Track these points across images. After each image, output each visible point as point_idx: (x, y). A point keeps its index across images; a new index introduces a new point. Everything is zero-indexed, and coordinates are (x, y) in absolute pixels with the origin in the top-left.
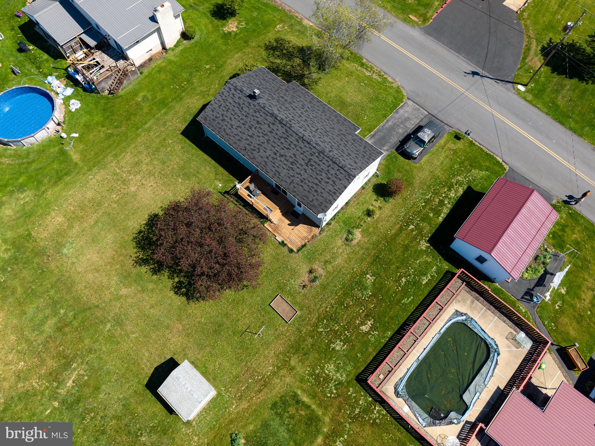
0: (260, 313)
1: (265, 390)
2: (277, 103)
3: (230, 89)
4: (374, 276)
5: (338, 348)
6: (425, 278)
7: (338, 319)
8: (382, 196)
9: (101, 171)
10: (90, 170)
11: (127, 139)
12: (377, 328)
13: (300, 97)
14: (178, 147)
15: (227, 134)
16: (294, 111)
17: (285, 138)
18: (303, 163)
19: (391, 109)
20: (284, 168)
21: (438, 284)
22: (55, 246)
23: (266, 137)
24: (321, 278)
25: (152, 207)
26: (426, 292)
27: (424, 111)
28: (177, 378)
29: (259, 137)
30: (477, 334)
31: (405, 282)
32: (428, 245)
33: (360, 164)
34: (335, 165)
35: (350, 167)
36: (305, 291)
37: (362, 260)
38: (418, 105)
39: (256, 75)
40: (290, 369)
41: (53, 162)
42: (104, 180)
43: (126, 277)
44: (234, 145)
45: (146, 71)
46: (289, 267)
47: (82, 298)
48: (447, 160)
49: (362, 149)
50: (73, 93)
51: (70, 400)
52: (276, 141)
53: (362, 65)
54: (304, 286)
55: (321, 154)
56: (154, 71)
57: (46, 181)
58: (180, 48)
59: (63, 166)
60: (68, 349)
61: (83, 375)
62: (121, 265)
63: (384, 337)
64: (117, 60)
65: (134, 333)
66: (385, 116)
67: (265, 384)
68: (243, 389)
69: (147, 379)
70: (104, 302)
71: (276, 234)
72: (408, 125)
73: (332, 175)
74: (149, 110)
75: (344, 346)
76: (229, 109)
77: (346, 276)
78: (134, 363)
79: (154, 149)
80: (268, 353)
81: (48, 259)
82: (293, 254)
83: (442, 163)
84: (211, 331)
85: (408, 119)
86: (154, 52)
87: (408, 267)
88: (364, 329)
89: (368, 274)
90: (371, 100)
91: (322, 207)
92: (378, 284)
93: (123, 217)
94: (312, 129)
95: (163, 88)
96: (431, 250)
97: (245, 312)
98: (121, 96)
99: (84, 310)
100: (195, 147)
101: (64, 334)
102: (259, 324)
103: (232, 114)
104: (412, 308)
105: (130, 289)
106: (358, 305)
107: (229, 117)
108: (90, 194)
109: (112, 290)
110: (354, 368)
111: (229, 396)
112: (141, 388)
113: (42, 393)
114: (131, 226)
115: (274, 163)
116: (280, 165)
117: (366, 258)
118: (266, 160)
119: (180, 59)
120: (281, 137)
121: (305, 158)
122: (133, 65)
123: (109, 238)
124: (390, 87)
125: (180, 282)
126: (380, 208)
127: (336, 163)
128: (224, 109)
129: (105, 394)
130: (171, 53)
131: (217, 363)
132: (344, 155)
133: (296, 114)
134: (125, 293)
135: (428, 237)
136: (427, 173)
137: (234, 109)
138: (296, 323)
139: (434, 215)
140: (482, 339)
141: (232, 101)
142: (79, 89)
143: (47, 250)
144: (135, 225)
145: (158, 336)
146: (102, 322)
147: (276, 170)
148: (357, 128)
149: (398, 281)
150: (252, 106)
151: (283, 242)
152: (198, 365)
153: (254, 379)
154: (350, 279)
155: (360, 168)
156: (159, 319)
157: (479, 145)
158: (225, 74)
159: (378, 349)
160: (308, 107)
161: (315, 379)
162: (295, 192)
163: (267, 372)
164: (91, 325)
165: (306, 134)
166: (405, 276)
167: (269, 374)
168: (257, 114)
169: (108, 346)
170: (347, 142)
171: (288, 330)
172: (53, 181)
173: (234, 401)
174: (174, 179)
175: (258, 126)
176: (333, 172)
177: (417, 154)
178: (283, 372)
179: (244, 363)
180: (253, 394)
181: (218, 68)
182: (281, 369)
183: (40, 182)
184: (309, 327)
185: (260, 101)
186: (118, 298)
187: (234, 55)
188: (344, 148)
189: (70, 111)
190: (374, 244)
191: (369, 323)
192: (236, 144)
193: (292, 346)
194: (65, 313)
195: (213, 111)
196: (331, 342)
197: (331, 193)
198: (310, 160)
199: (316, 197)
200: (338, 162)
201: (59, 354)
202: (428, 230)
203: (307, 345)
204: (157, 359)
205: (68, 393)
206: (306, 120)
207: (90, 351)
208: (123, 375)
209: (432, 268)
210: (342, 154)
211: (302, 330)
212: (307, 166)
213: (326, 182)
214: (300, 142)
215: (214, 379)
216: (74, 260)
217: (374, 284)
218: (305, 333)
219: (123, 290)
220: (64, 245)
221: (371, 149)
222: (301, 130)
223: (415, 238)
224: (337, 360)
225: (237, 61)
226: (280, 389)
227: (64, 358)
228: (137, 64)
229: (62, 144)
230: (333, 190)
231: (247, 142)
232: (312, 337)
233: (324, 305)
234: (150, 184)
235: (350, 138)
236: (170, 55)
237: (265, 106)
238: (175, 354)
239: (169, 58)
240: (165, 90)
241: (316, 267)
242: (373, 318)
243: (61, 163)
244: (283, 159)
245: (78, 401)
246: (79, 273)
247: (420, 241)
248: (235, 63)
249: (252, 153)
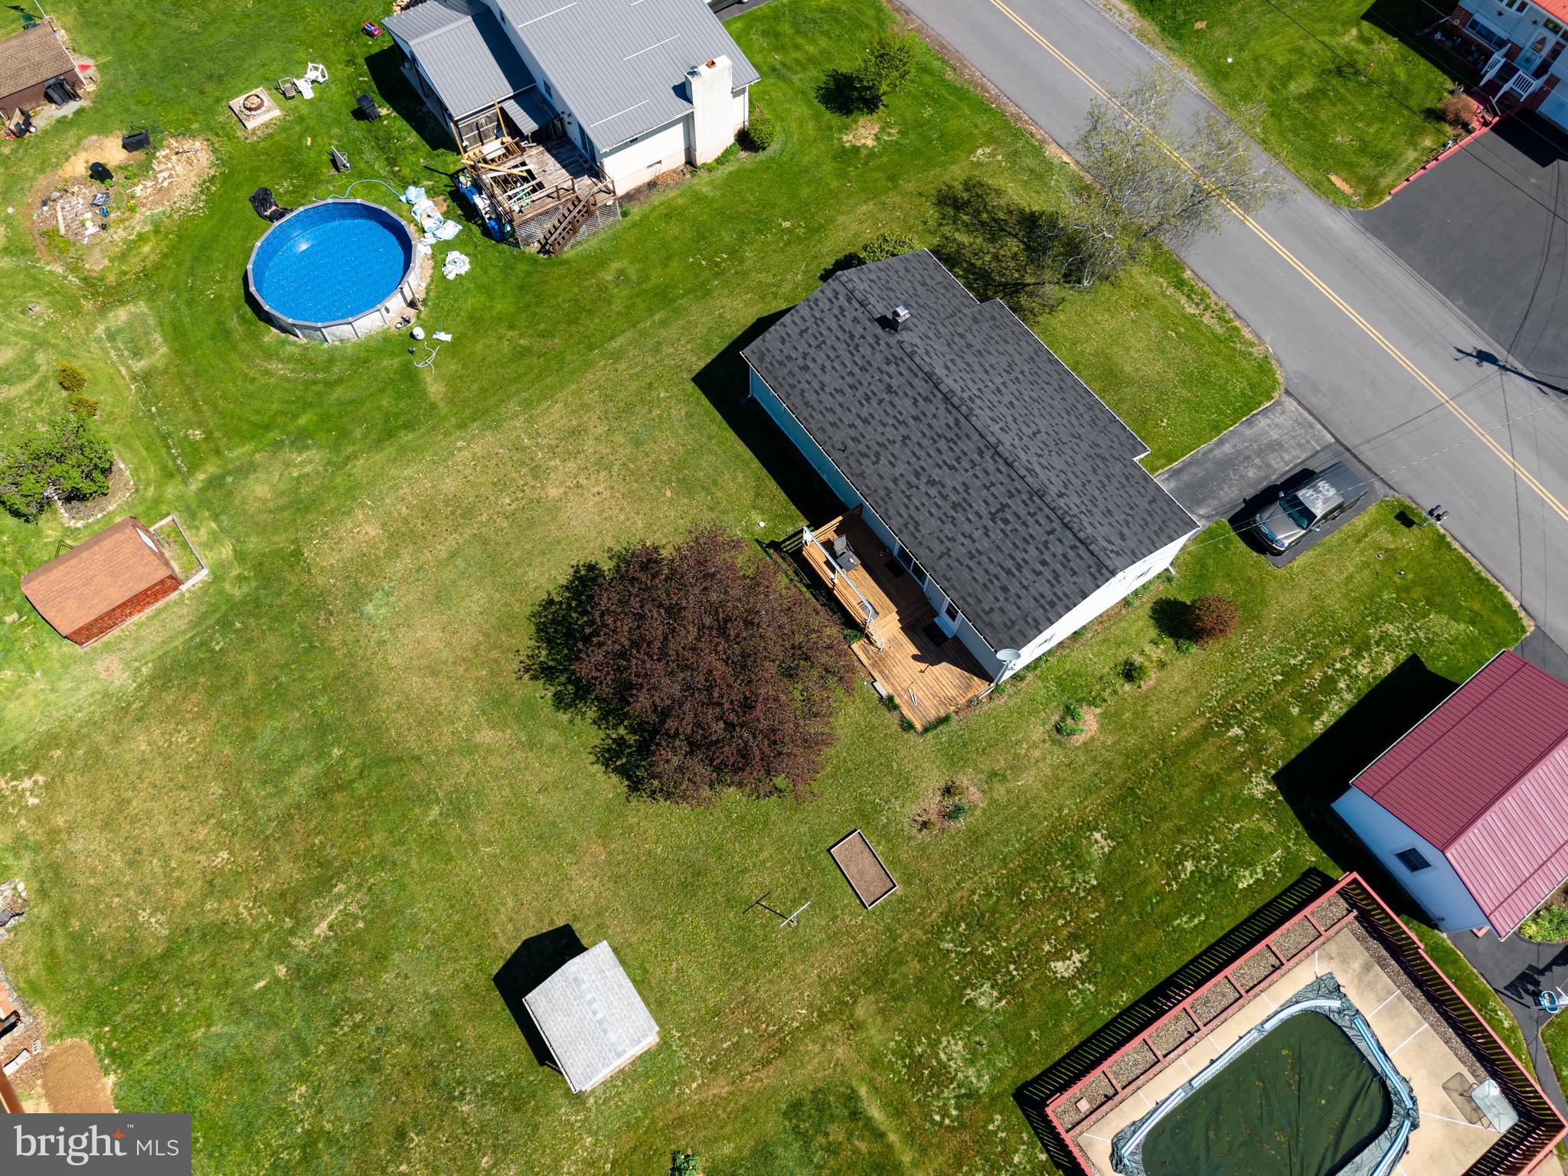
0: (802, 865)
1: (779, 1063)
2: (946, 349)
3: (836, 294)
4: (1113, 839)
5: (982, 1002)
6: (1247, 873)
7: (997, 929)
8: (1171, 635)
9: (488, 433)
10: (463, 426)
11: (562, 368)
12: (1095, 976)
13: (1006, 342)
14: (679, 412)
15: (807, 404)
16: (984, 377)
17: (948, 441)
18: (984, 512)
19: (1235, 410)
20: (932, 515)
21: (1279, 896)
22: (350, 594)
23: (903, 430)
24: (973, 815)
25: (592, 545)
26: (1244, 912)
27: (1325, 432)
28: (575, 979)
29: (884, 425)
30: (1363, 1057)
31: (1192, 872)
32: (1273, 788)
33: (1132, 543)
34: (1068, 533)
35: (1105, 544)
36: (925, 836)
37: (1089, 791)
38: (1311, 414)
39: (907, 270)
40: (852, 1027)
41: (382, 391)
42: (489, 457)
43: (497, 704)
44: (819, 435)
45: (636, 211)
46: (895, 765)
47: (388, 730)
48: (1366, 573)
49: (1144, 503)
50: (457, 236)
51: (316, 968)
52: (926, 442)
53: (1180, 284)
54: (925, 825)
55: (1035, 498)
56: (656, 214)
57: (358, 433)
58: (729, 168)
59: (402, 405)
60: (333, 846)
61: (356, 917)
62: (492, 672)
63: (1110, 1004)
64: (575, 174)
65: (490, 843)
66: (1217, 428)
67: (783, 1047)
68: (725, 1046)
69: (501, 963)
70: (435, 751)
71: (876, 675)
72: (1273, 463)
73: (1054, 556)
74: (628, 307)
75: (999, 1000)
76: (824, 342)
77: (1040, 823)
78: (477, 918)
79: (621, 405)
80: (805, 972)
81: (327, 620)
82: (911, 736)
83: (1350, 578)
84: (674, 881)
85: (1276, 446)
86: (664, 168)
87: (1207, 833)
88: (1062, 968)
89: (1099, 831)
90: (1188, 380)
91: (1012, 632)
92: (1120, 861)
93: (517, 554)
94: (1024, 429)
95: (669, 258)
96: (1277, 802)
97: (765, 855)
98: (566, 262)
99: (386, 761)
100: (719, 417)
101: (331, 808)
102: (794, 892)
103: (828, 356)
104: (1198, 945)
105: (500, 734)
106: (1054, 905)
107: (820, 362)
108: (450, 485)
109: (460, 726)
110: (1015, 1064)
111: (688, 1057)
112: (483, 982)
113: (256, 936)
114: (534, 581)
115: (908, 497)
116: (923, 505)
117: (1099, 789)
118: (891, 485)
119: (723, 195)
120: (939, 436)
121: (991, 499)
122: (610, 192)
123: (475, 598)
124: (1243, 354)
125: (621, 741)
126: (1162, 665)
127: (1071, 529)
128: (814, 343)
129: (398, 976)
130: (704, 177)
131: (674, 965)
132: (1094, 510)
133: (990, 384)
134: (488, 740)
135: (1275, 766)
136: (1304, 598)
137: (838, 345)
138: (888, 915)
139: (1301, 713)
140: (1375, 1073)
141: (834, 326)
142: (474, 227)
143: (329, 599)
144: (543, 581)
145: (545, 865)
146: (421, 798)
147: (911, 516)
148: (1140, 448)
149: (1172, 865)
150: (883, 347)
151: (891, 699)
152: (627, 959)
153: (756, 1030)
154: (1049, 833)
155: (1133, 552)
156: (554, 824)
157: (1461, 550)
158: (825, 250)
159: (1088, 1030)
160: (1022, 372)
161: (908, 1067)
162: (948, 580)
163: (793, 1019)
164: (395, 800)
165: (1007, 440)
166: (1193, 857)
167: (796, 1024)
168: (892, 369)
169: (425, 860)
170: (1108, 478)
171: (862, 927)
172: (374, 436)
173: (698, 1073)
174: (656, 487)
175: (887, 398)
176: (1059, 549)
177: (1287, 543)
178: (832, 1029)
179: (739, 984)
180: (746, 1067)
181: (811, 231)
182: (829, 1021)
183: (344, 434)
184: (919, 932)
185: (904, 336)
186: (469, 749)
187: (855, 206)
188: (1097, 493)
189: (444, 277)
190: (1127, 757)
191: (1076, 957)
192: (824, 431)
193: (868, 970)
194: (342, 758)
195: (783, 342)
196: (967, 982)
197: (1042, 602)
198: (1004, 507)
199: (1002, 603)
200: (1076, 528)
201: (310, 851)
202: (1280, 749)
203: (905, 976)
204: (533, 920)
205: (313, 950)
206: (1011, 403)
207: (382, 862)
208: (448, 939)
209: (1273, 852)
210: (1090, 507)
211: (900, 936)
212: (993, 520)
213: (1034, 571)
214: (987, 458)
215: (660, 1004)
216: (386, 634)
217: (1108, 858)
218: (906, 944)
219: (484, 733)
220: (369, 595)
221: (1166, 508)
222: (995, 428)
223: (1239, 763)
224: (975, 1032)
225: (861, 222)
226: (816, 1071)
227: (321, 865)
228: (620, 191)
229: (412, 352)
230: (1050, 596)
231: (852, 433)
232: (923, 959)
233: (967, 885)
234: (595, 490)
235: (1117, 468)
236: (702, 183)
237: (914, 352)
238: (576, 918)
239: (697, 188)
240: (675, 264)
241: (966, 783)
242: (1088, 946)
243: (400, 396)
244: (933, 492)
245: (333, 976)
246: (391, 669)
247: (1251, 772)
248: (855, 227)
249: (858, 461)
